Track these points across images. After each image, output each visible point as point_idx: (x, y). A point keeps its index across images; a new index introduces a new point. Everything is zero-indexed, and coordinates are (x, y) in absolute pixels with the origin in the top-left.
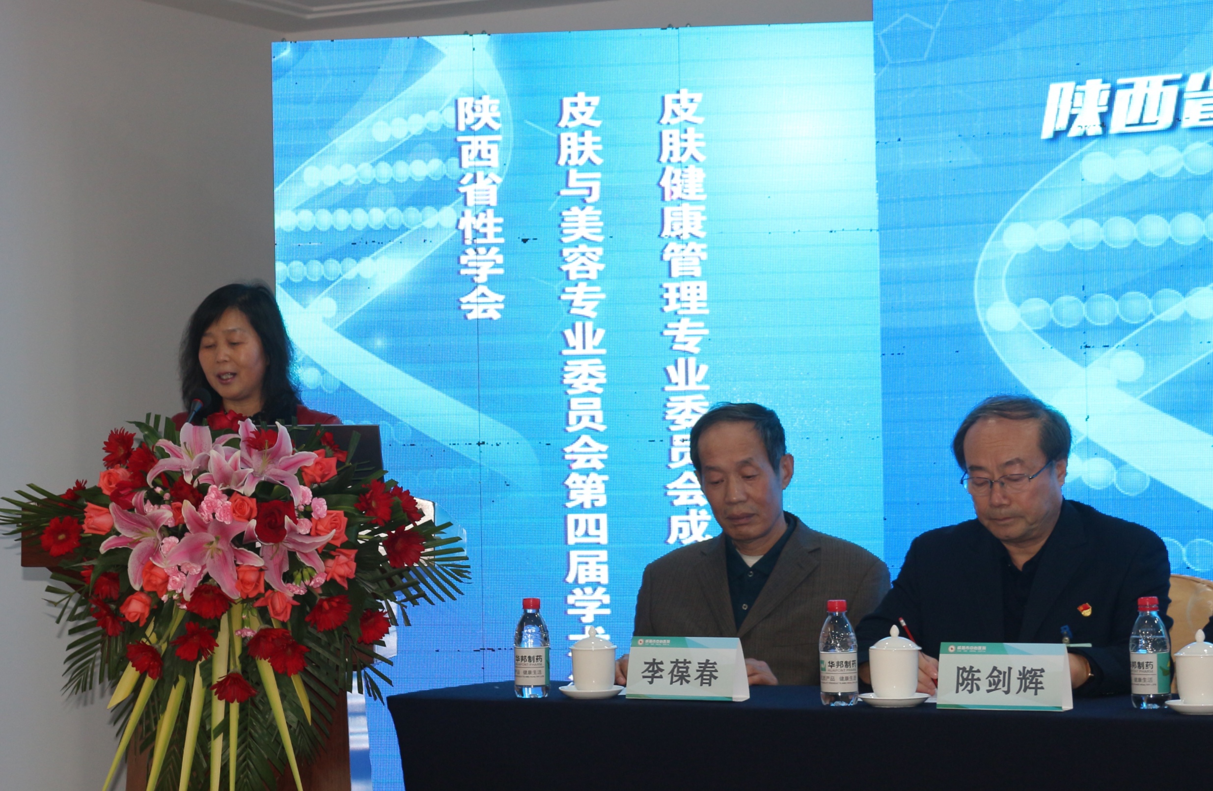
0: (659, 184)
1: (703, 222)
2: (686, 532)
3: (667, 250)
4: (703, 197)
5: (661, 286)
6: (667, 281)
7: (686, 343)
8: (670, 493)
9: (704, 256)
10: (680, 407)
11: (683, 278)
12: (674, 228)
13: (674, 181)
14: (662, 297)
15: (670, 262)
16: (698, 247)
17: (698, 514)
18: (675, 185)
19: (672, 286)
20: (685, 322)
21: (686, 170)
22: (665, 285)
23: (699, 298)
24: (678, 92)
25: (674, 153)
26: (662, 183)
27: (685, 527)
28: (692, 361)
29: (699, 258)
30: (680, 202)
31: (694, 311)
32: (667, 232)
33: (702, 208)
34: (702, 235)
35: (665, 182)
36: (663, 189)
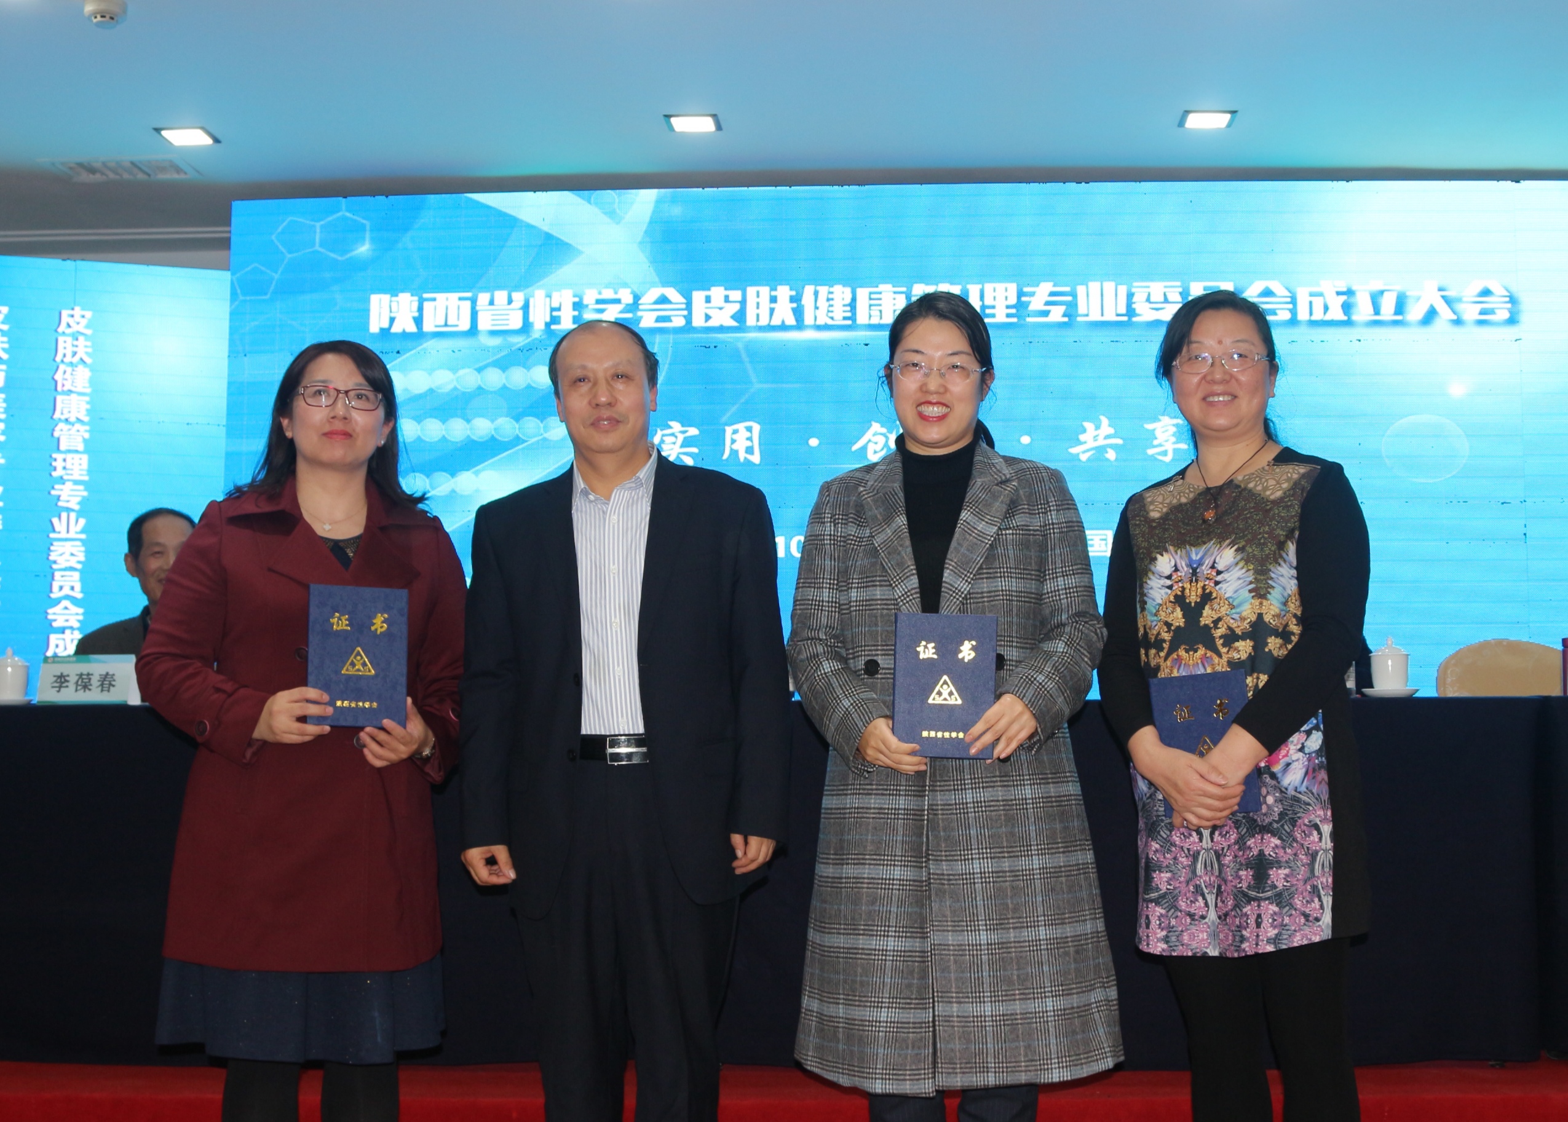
0: (53, 378)
1: (87, 410)
2: (61, 647)
3: (57, 429)
4: (88, 391)
5: (51, 456)
6: (55, 453)
7: (68, 501)
8: (50, 617)
9: (87, 436)
10: (61, 550)
11: (69, 451)
12: (64, 412)
13: (66, 376)
14: (51, 465)
15: (59, 439)
16: (83, 428)
17: (72, 633)
18: (66, 380)
19: (59, 457)
20: (69, 485)
21: (75, 369)
22: (54, 456)
23: (82, 467)
24: (73, 309)
25: (67, 355)
26: (56, 377)
27: (61, 644)
28: (73, 516)
29: (83, 437)
30: (69, 393)
31: (76, 477)
32: (57, 415)
33: (87, 399)
34: (86, 419)
35: (58, 377)
36: (56, 382)
